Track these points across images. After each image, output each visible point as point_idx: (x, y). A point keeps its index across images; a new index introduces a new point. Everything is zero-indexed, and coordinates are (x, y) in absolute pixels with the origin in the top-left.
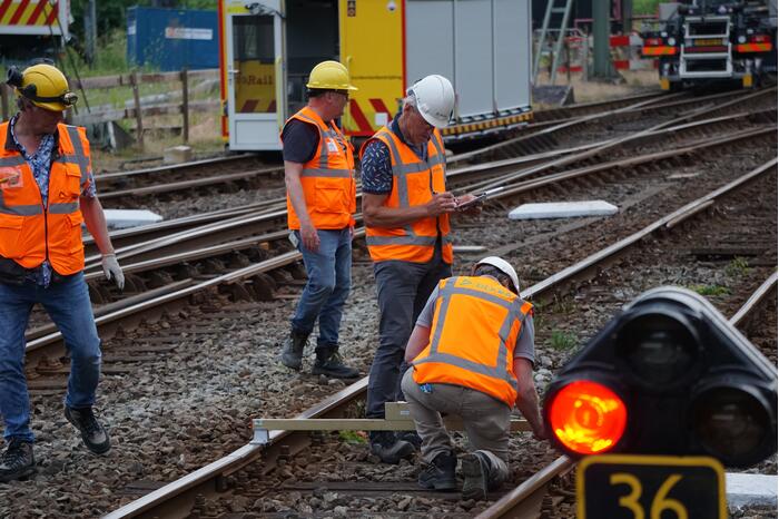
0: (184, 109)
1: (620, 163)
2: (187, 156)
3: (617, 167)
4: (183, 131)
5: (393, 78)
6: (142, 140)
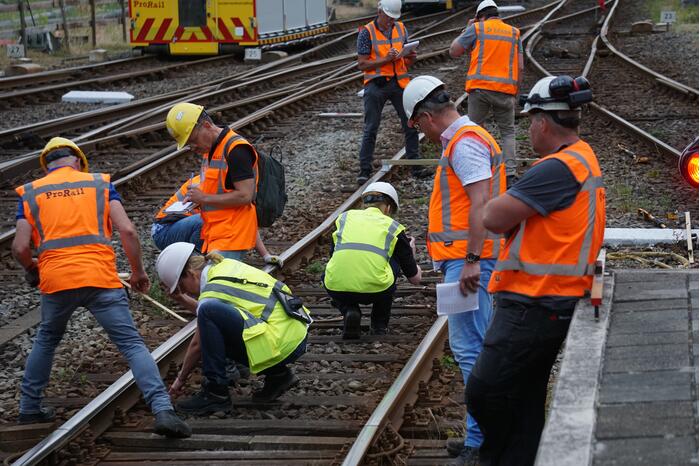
0: (92, 24)
2: (105, 56)
4: (90, 40)
5: (247, 3)
6: (67, 45)
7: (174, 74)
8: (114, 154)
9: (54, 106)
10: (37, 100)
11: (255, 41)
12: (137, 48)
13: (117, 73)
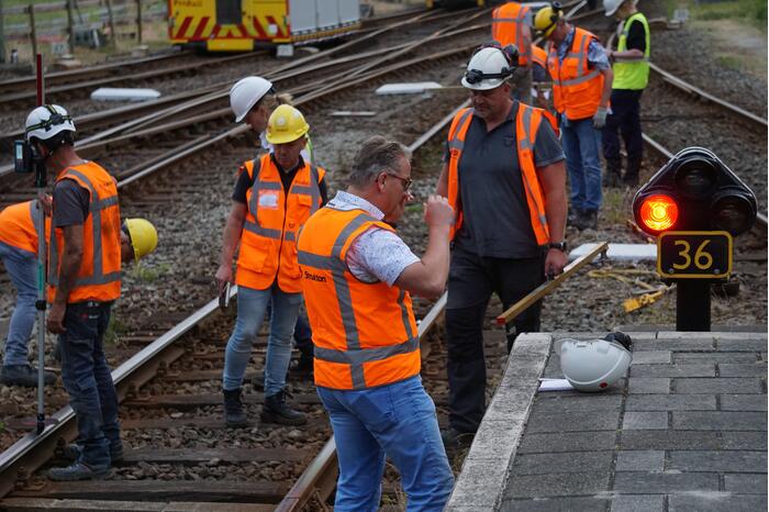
0: (138, 21)
1: (431, 57)
3: (427, 60)
4: (137, 36)
5: (280, 3)
6: (114, 42)
7: (207, 70)
8: (123, 155)
9: (82, 103)
10: (68, 97)
11: (287, 37)
12: (178, 44)
13: (155, 69)
